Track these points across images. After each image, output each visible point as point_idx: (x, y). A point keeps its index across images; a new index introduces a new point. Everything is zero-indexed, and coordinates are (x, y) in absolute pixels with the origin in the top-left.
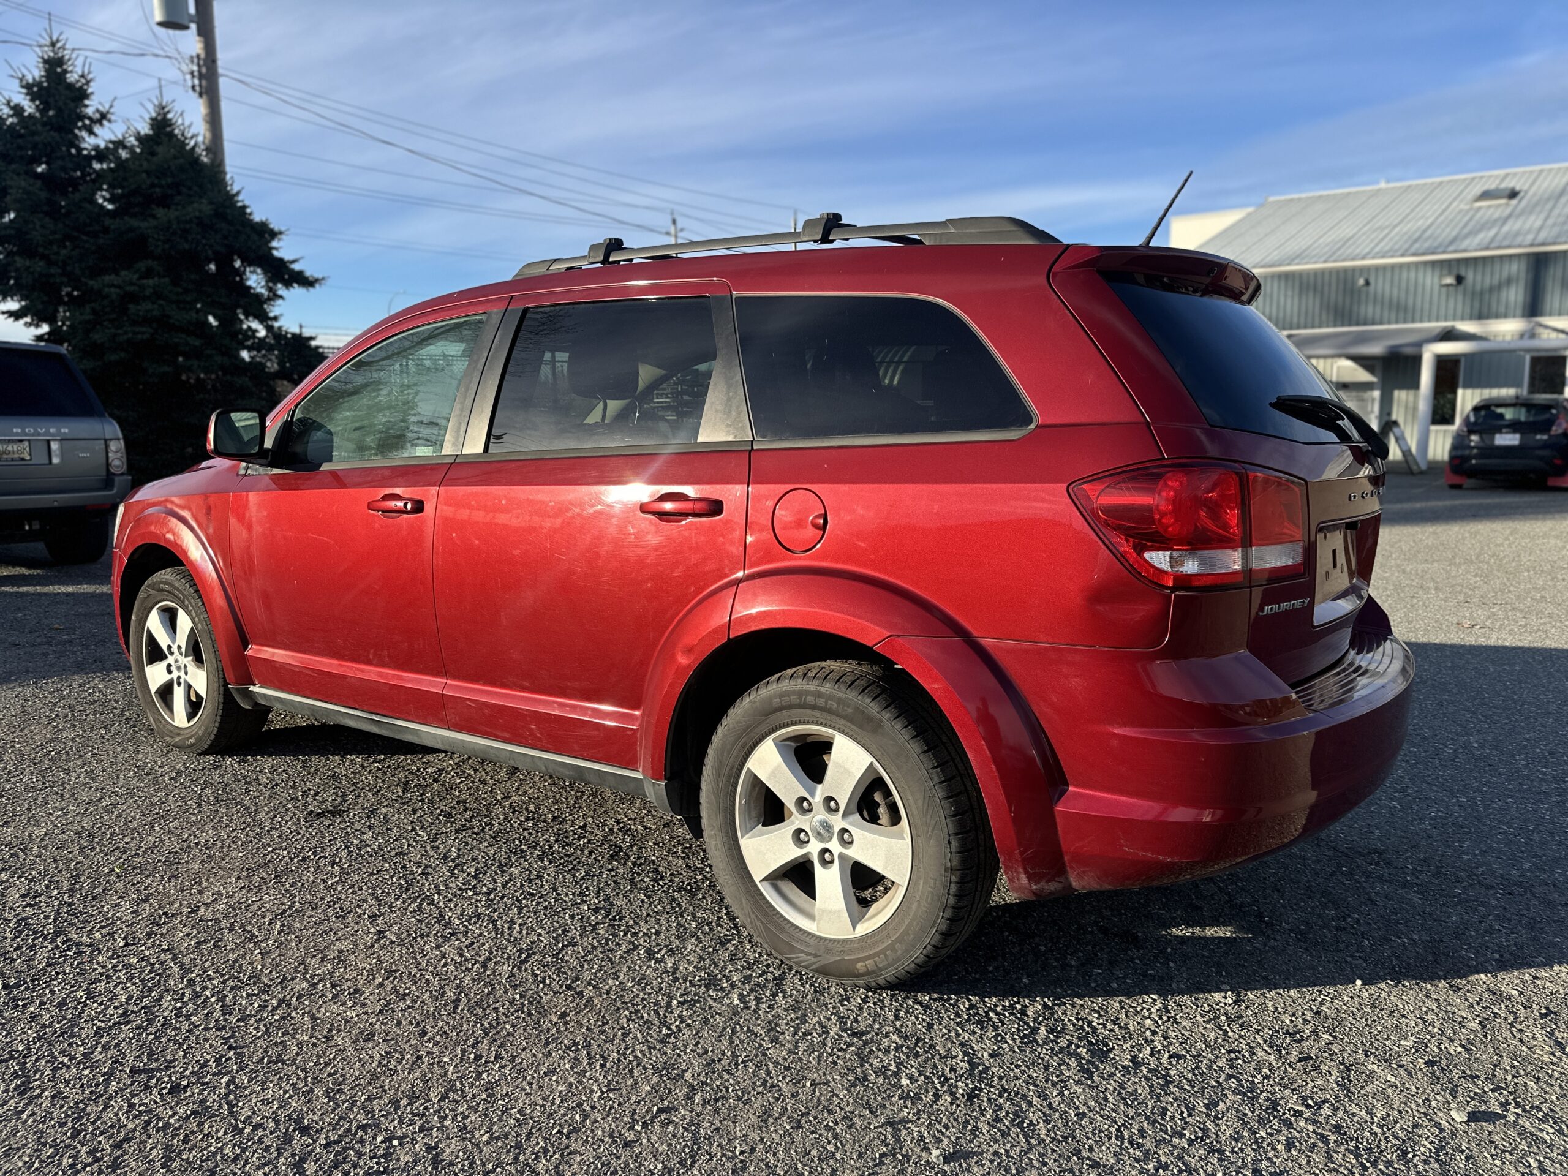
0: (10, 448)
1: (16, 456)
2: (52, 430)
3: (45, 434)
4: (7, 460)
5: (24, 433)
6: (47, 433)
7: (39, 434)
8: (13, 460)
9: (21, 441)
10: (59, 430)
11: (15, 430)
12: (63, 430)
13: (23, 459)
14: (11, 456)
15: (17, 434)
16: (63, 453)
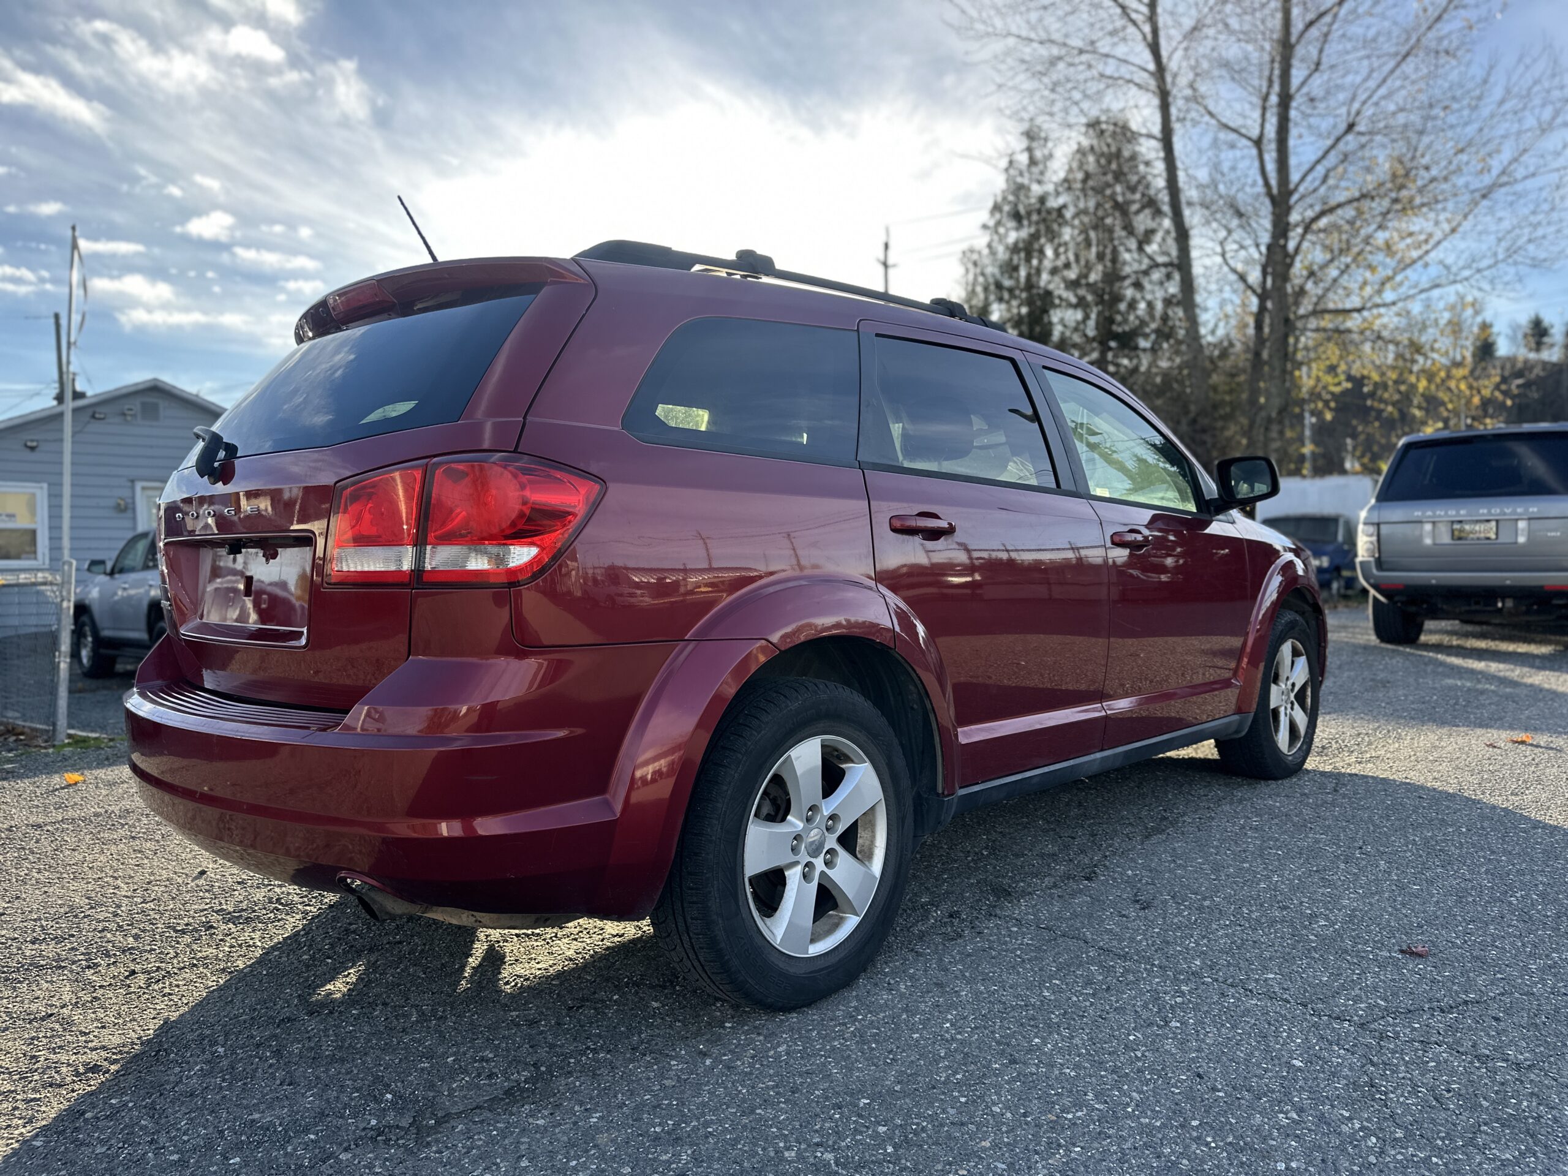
0: (1477, 528)
1: (1482, 535)
2: (1519, 510)
3: (1510, 514)
4: (1472, 539)
5: (1490, 513)
6: (1514, 512)
7: (1505, 514)
8: (1478, 539)
9: (1488, 521)
10: (1526, 510)
11: (1481, 511)
12: (1531, 510)
13: (1488, 539)
14: (1477, 535)
15: (1483, 514)
16: (1530, 532)
